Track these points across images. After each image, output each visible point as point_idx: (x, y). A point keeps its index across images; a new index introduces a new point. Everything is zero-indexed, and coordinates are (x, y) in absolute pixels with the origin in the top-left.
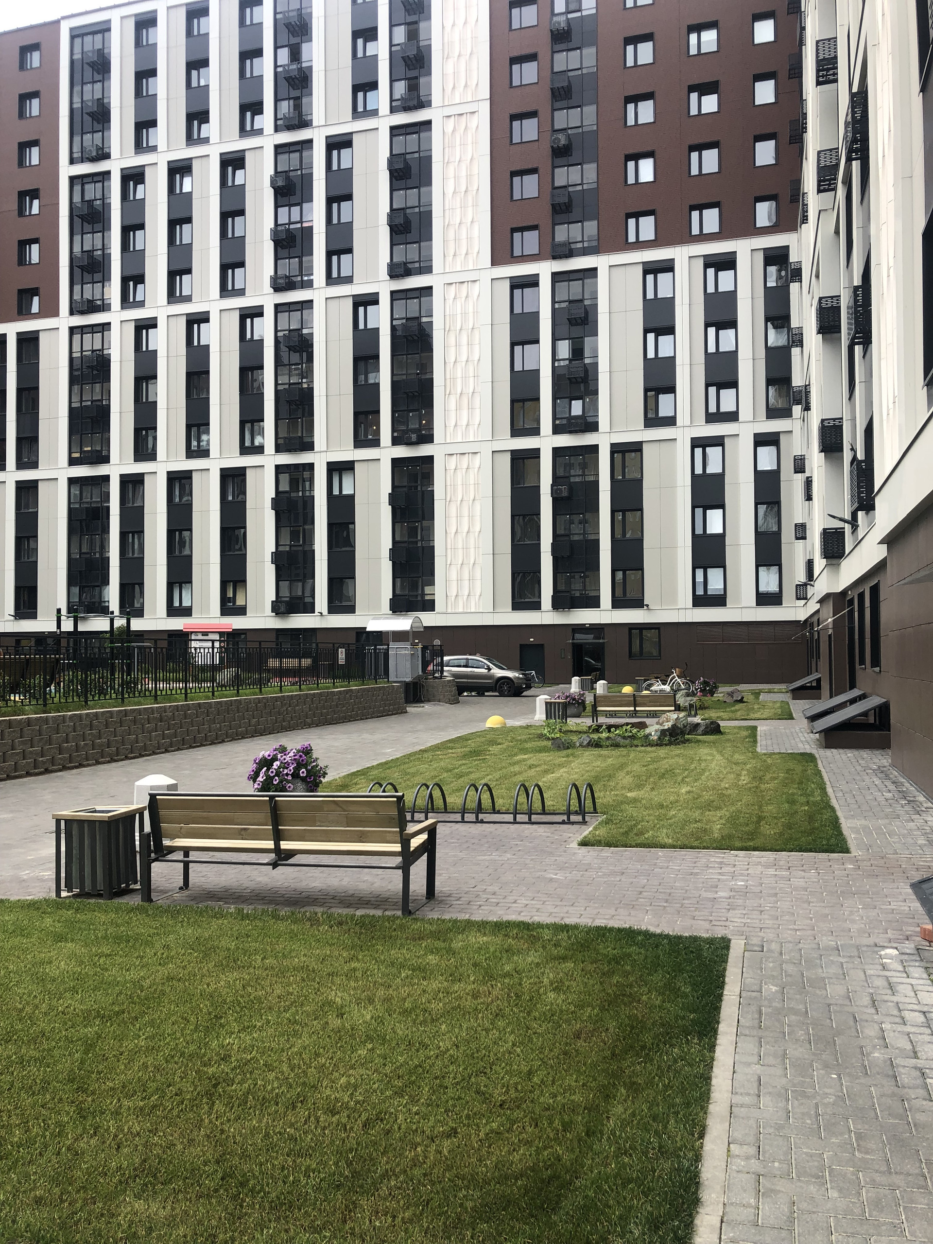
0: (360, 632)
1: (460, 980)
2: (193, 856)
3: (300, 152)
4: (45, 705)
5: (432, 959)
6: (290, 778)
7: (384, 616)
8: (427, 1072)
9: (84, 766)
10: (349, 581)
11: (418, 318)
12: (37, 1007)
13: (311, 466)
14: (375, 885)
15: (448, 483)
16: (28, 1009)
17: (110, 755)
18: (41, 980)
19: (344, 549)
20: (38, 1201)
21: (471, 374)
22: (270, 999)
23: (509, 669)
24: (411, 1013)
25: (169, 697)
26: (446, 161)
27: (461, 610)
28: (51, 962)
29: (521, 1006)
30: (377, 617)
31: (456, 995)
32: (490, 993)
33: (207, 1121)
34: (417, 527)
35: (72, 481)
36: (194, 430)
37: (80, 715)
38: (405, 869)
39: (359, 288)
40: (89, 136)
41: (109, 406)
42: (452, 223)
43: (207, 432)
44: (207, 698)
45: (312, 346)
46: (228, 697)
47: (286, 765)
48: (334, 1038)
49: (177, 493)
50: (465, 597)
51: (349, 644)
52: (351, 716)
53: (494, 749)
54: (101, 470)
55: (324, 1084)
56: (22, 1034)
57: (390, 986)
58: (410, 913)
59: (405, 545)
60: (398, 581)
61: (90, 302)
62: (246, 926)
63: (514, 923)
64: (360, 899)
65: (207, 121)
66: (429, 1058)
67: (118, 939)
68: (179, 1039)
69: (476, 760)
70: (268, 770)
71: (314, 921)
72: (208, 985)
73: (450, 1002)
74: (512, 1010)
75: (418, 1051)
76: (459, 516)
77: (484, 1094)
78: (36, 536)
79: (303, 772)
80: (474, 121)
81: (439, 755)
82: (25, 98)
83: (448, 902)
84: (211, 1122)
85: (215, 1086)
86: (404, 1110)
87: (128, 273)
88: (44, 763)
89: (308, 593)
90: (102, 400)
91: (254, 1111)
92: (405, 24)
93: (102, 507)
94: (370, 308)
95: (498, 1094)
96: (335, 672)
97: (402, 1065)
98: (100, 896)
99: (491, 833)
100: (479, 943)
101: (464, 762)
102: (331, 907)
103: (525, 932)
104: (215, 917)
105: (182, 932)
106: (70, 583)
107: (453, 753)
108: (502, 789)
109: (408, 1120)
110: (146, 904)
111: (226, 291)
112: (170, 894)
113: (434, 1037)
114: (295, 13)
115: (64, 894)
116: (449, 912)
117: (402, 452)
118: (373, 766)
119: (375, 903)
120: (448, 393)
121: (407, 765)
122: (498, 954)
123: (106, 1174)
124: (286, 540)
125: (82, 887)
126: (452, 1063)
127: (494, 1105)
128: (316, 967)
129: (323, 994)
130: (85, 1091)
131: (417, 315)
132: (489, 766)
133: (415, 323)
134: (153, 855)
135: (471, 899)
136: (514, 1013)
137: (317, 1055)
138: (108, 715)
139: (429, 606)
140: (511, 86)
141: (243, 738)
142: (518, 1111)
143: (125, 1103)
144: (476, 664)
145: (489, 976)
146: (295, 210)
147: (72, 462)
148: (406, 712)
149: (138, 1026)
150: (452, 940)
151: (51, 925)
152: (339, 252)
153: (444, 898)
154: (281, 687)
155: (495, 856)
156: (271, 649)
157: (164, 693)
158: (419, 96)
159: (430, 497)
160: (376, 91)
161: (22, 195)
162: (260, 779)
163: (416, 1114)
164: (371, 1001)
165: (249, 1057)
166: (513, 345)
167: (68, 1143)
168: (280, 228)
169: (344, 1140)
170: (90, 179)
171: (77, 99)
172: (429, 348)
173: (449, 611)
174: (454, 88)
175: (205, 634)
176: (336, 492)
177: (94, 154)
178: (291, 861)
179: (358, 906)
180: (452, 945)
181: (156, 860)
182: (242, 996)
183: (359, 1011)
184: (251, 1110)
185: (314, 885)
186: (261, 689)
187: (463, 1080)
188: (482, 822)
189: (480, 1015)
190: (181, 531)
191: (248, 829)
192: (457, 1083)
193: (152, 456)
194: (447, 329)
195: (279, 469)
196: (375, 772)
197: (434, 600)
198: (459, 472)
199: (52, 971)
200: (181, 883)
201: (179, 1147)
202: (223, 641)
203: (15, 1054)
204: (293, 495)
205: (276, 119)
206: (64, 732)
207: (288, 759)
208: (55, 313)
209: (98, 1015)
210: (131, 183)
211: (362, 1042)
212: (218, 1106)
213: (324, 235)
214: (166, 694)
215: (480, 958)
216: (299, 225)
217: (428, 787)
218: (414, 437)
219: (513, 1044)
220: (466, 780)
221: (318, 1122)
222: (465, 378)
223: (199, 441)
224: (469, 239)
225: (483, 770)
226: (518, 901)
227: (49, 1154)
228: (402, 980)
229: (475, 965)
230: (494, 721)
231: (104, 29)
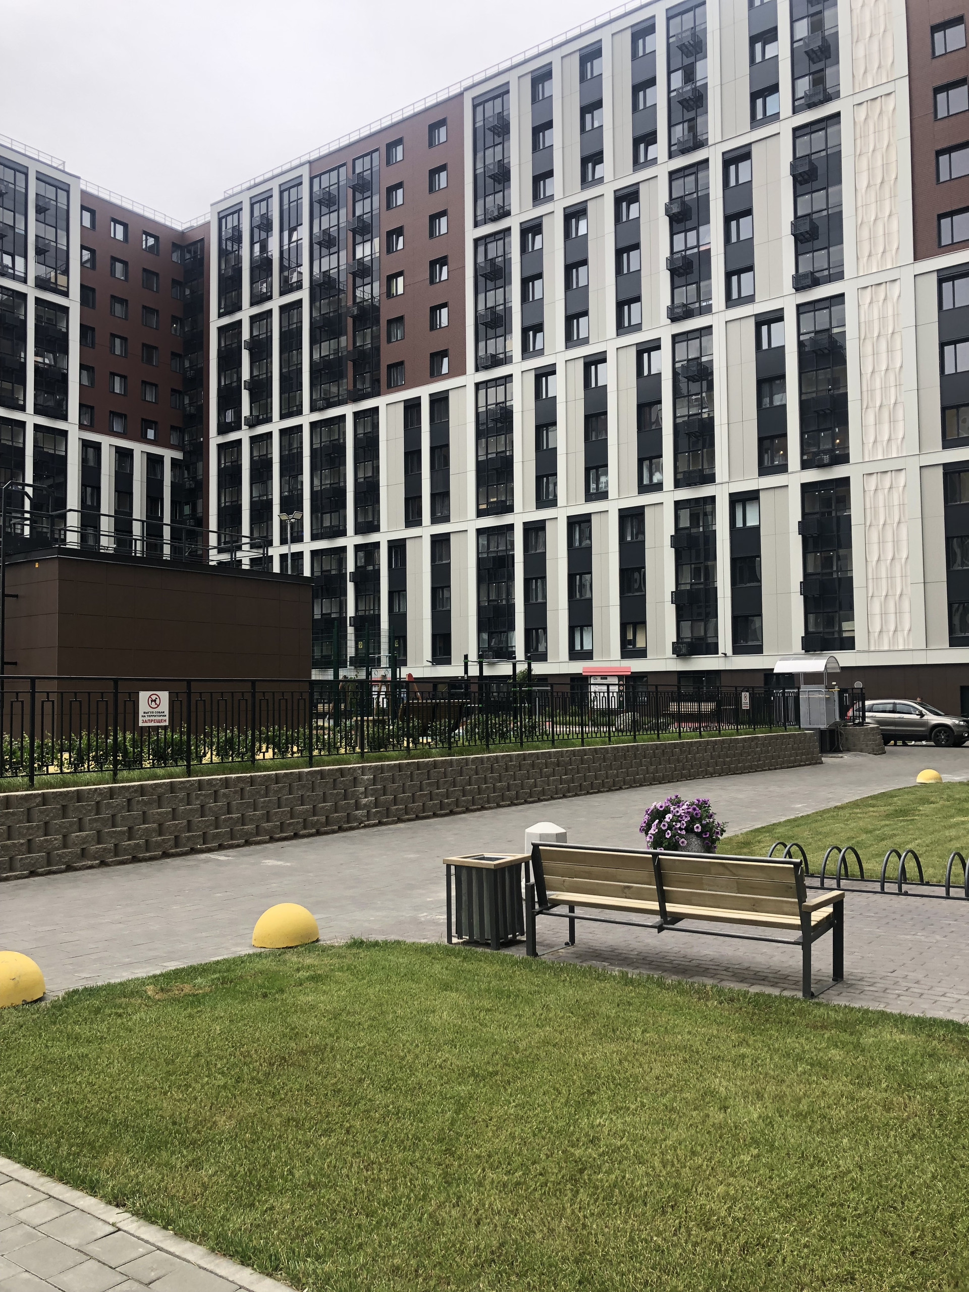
0: (768, 674)
1: (868, 1085)
2: (578, 911)
3: (696, 173)
4: (450, 749)
5: (836, 1054)
6: (684, 832)
7: (796, 657)
8: (822, 1196)
9: (486, 809)
10: (756, 619)
11: (828, 330)
12: (417, 1057)
13: (713, 499)
14: (775, 959)
15: (868, 506)
16: (409, 1058)
17: (510, 799)
18: (425, 1029)
19: (748, 585)
20: (396, 1270)
21: (893, 384)
22: (647, 1078)
23: (947, 714)
24: (805, 1117)
25: (565, 742)
26: (858, 153)
27: (886, 648)
28: (434, 1012)
29: (946, 1128)
30: (785, 657)
31: (863, 1102)
32: (906, 1106)
33: (569, 1211)
34: (832, 557)
35: (480, 532)
36: (593, 473)
37: (482, 759)
38: (806, 945)
39: (761, 307)
40: (491, 197)
41: (512, 456)
42: (865, 220)
43: (606, 474)
44: (604, 743)
45: (712, 373)
46: (624, 743)
47: (678, 818)
48: (715, 1136)
49: (577, 537)
50: (891, 633)
51: (753, 688)
52: (758, 766)
53: (925, 809)
54: (506, 520)
55: (700, 1190)
56: (400, 1083)
57: (783, 1081)
58: (812, 995)
59: (818, 577)
60: (811, 617)
61: (493, 356)
62: (630, 993)
63: (941, 1021)
64: (756, 973)
65: (601, 161)
66: (825, 1178)
67: (500, 993)
68: (548, 1112)
69: (903, 821)
70: (660, 822)
71: (703, 995)
72: (584, 1054)
73: (855, 1111)
74: (934, 1132)
75: (812, 1166)
76: (882, 542)
77: (892, 1235)
78: (449, 586)
79: (697, 827)
80: (891, 102)
81: (857, 813)
82: (434, 172)
83: (859, 987)
84: (573, 1212)
85: (581, 1171)
86: (791, 1238)
87: (527, 324)
88: (449, 804)
89: (710, 633)
90: (505, 451)
91: (620, 1209)
92: (808, 16)
93: (508, 555)
94: (774, 326)
95: (910, 1238)
96: (738, 717)
97: (791, 1182)
98: (487, 945)
99: (917, 908)
100: (895, 1041)
101: (887, 822)
102: (722, 980)
103: (955, 1034)
104: (598, 979)
105: (562, 993)
106: (480, 630)
107: (874, 812)
108: (933, 856)
109: (795, 1253)
110: (530, 958)
111: (622, 328)
112: (556, 949)
113: (832, 1152)
114: (689, 33)
115: (455, 940)
116: (861, 999)
117: (813, 476)
118: (780, 823)
119: (772, 980)
120: (864, 407)
121: (819, 824)
122: (918, 1057)
123: (463, 1252)
124: (687, 579)
125: (471, 936)
126: (853, 1189)
127: (904, 1252)
128: (700, 1048)
129: (705, 1080)
130: (452, 1154)
131: (827, 326)
132: (918, 829)
133: (825, 336)
134: (537, 906)
135: (887, 986)
136: (936, 1136)
137: (694, 1153)
138: (508, 759)
139: (848, 644)
140: (934, 56)
141: (641, 785)
142: (934, 1264)
143: (490, 1174)
144: (905, 709)
145: (905, 1085)
146: (692, 235)
147: (480, 514)
148: (822, 763)
149: (509, 1090)
150: (861, 1034)
151: (439, 973)
152: (739, 272)
153: (854, 982)
154: (680, 733)
155: (920, 936)
156: (672, 692)
157: (561, 737)
158: (825, 90)
159: (846, 524)
160: (776, 95)
161: (433, 264)
162: (652, 831)
163: (806, 1246)
164: (759, 1096)
165: (619, 1143)
166: (942, 346)
167: (431, 1209)
168: (675, 256)
169: (717, 1264)
170: (492, 239)
171: (480, 165)
172: (843, 361)
173: (872, 649)
174: (865, 72)
175: (604, 677)
176: (739, 524)
177: (496, 213)
178: (678, 925)
179: (754, 981)
180: (861, 1041)
181: (540, 912)
182: (618, 1072)
183: (745, 1107)
184: (617, 1207)
185: (707, 952)
186: (658, 734)
187: (866, 1213)
188: (906, 894)
189: (892, 1133)
190: (581, 575)
191: (631, 887)
192: (859, 1216)
193: (553, 503)
194: (862, 337)
195: (678, 505)
196: (780, 830)
197: (854, 637)
198: (880, 493)
199: (434, 1020)
200: (567, 939)
201: (539, 1236)
202: (622, 685)
203: (393, 1103)
204: (694, 530)
205: (670, 145)
206: (467, 775)
207: (681, 812)
208: (463, 372)
209: (473, 1074)
210: (530, 235)
211: (746, 1145)
212: (583, 1196)
213: (722, 256)
214: (563, 739)
215: (896, 1061)
216: (696, 250)
217: (840, 851)
218: (826, 459)
219: (933, 1176)
220: (888, 844)
221: (689, 1235)
222: (885, 389)
223: (597, 482)
224: (887, 235)
225: (911, 832)
226: (948, 995)
227: (411, 1218)
228: (798, 1075)
229: (889, 1068)
230: (926, 776)
231: (502, 92)
